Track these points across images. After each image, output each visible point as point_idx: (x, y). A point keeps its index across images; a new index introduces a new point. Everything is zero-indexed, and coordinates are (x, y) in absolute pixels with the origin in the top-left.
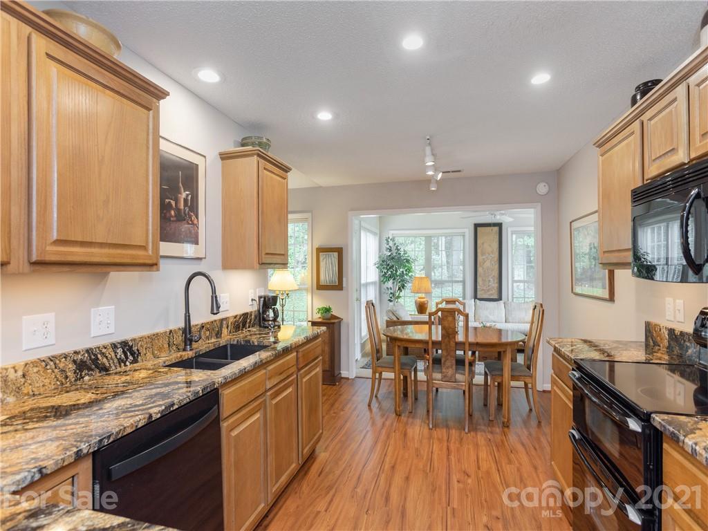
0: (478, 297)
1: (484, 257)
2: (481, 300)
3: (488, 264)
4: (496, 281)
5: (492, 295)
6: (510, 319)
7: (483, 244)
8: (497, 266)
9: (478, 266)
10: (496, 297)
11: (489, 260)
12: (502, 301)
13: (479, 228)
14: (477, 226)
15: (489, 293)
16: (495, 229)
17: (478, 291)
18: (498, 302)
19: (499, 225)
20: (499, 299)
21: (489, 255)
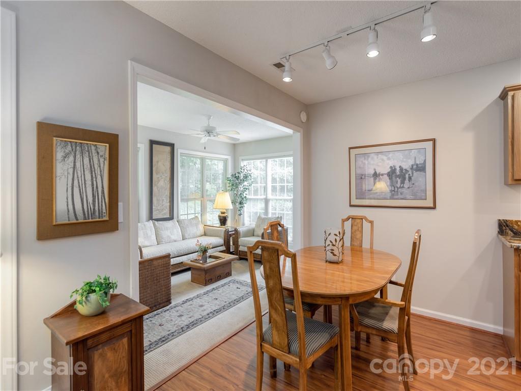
0: (153, 218)
1: (158, 176)
2: (158, 220)
3: (161, 183)
4: (168, 201)
5: (165, 214)
6: (187, 236)
7: (158, 162)
8: (168, 186)
9: (153, 185)
10: (168, 216)
11: (163, 180)
12: (175, 220)
13: (154, 145)
14: (152, 143)
15: (163, 213)
16: (168, 149)
17: (153, 211)
18: (171, 221)
19: (172, 146)
20: (171, 218)
21: (163, 173)
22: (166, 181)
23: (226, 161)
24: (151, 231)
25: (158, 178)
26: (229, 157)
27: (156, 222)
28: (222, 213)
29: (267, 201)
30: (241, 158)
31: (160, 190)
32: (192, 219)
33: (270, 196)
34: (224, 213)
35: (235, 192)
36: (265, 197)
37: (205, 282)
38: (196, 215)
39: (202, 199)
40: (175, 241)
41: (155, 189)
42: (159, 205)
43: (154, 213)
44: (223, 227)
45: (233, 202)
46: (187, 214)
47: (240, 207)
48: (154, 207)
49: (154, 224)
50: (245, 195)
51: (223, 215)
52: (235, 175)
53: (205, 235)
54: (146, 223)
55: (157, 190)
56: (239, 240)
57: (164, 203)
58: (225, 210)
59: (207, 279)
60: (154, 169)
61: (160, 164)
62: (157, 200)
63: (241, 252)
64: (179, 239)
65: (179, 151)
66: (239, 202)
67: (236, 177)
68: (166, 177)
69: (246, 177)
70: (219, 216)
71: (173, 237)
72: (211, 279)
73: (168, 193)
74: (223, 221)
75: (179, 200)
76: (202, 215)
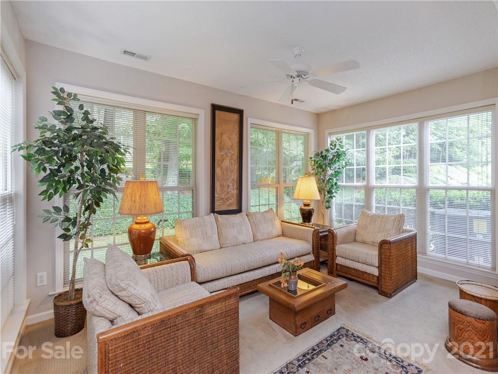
0: (216, 210)
1: (222, 153)
2: (221, 213)
3: (226, 163)
4: (235, 187)
5: (231, 205)
6: (259, 236)
7: (222, 134)
8: (236, 167)
10: (236, 208)
11: (228, 158)
12: (244, 213)
13: (217, 112)
14: (215, 108)
15: (228, 203)
16: (236, 116)
17: (216, 201)
18: (238, 215)
19: (240, 112)
20: (239, 211)
21: (228, 150)
22: (232, 160)
23: (306, 136)
24: (212, 228)
25: (222, 156)
26: (311, 132)
27: (219, 216)
28: (305, 205)
29: (368, 190)
30: (327, 132)
31: (225, 172)
32: (266, 212)
33: (374, 182)
34: (308, 205)
35: (322, 177)
36: (365, 183)
37: (294, 330)
38: (270, 206)
39: (278, 185)
40: (244, 244)
41: (218, 171)
42: (223, 193)
43: (216, 204)
44: (307, 224)
45: (320, 190)
46: (259, 205)
47: (329, 197)
48: (216, 195)
49: (216, 219)
50: (335, 181)
51: (307, 208)
52: (322, 153)
53: (283, 235)
54: (206, 217)
55: (220, 172)
56: (337, 248)
57: (230, 190)
58: (309, 201)
59: (299, 323)
60: (217, 143)
61: (225, 137)
62: (222, 186)
63: (338, 267)
64: (249, 241)
65: (248, 121)
66: (327, 190)
67: (322, 156)
68: (233, 154)
69: (338, 156)
70: (301, 210)
71: (242, 238)
72: (305, 323)
73: (234, 176)
74: (307, 216)
75: (249, 187)
76: (277, 206)
